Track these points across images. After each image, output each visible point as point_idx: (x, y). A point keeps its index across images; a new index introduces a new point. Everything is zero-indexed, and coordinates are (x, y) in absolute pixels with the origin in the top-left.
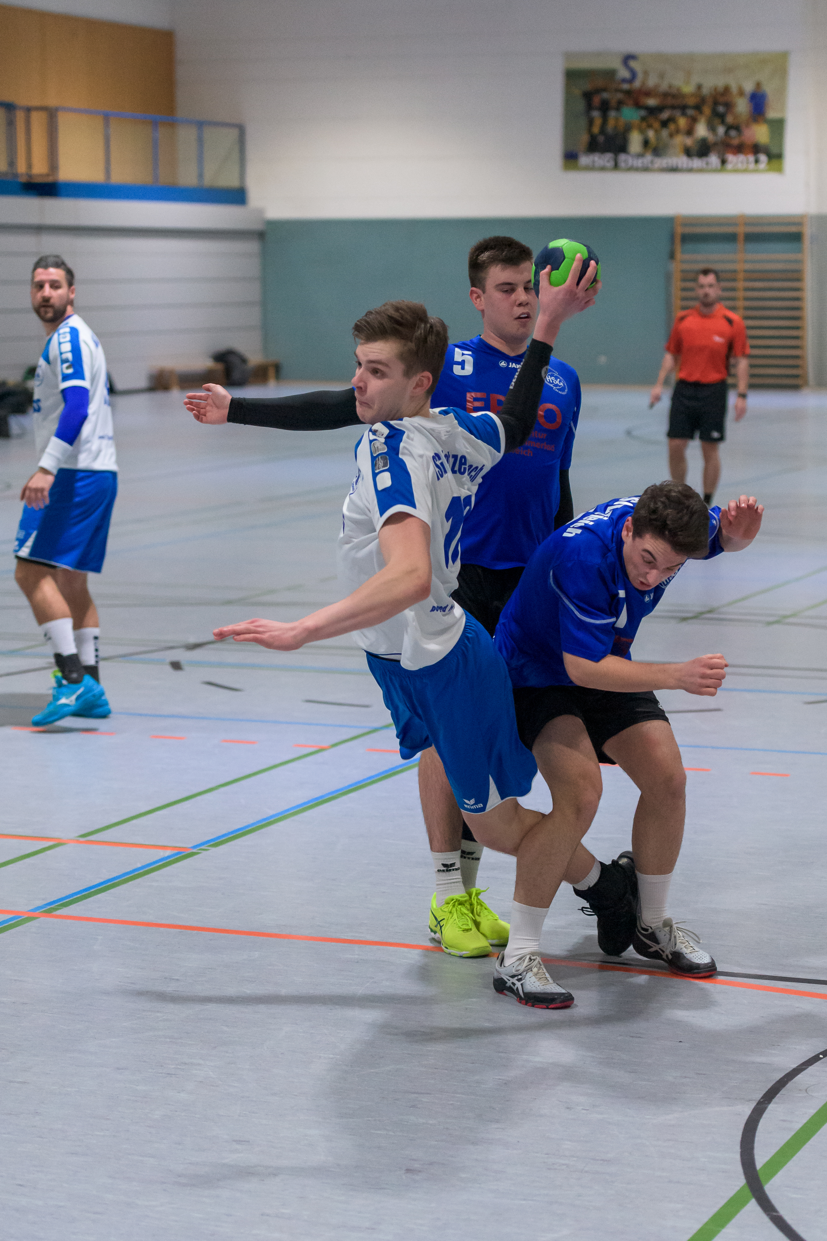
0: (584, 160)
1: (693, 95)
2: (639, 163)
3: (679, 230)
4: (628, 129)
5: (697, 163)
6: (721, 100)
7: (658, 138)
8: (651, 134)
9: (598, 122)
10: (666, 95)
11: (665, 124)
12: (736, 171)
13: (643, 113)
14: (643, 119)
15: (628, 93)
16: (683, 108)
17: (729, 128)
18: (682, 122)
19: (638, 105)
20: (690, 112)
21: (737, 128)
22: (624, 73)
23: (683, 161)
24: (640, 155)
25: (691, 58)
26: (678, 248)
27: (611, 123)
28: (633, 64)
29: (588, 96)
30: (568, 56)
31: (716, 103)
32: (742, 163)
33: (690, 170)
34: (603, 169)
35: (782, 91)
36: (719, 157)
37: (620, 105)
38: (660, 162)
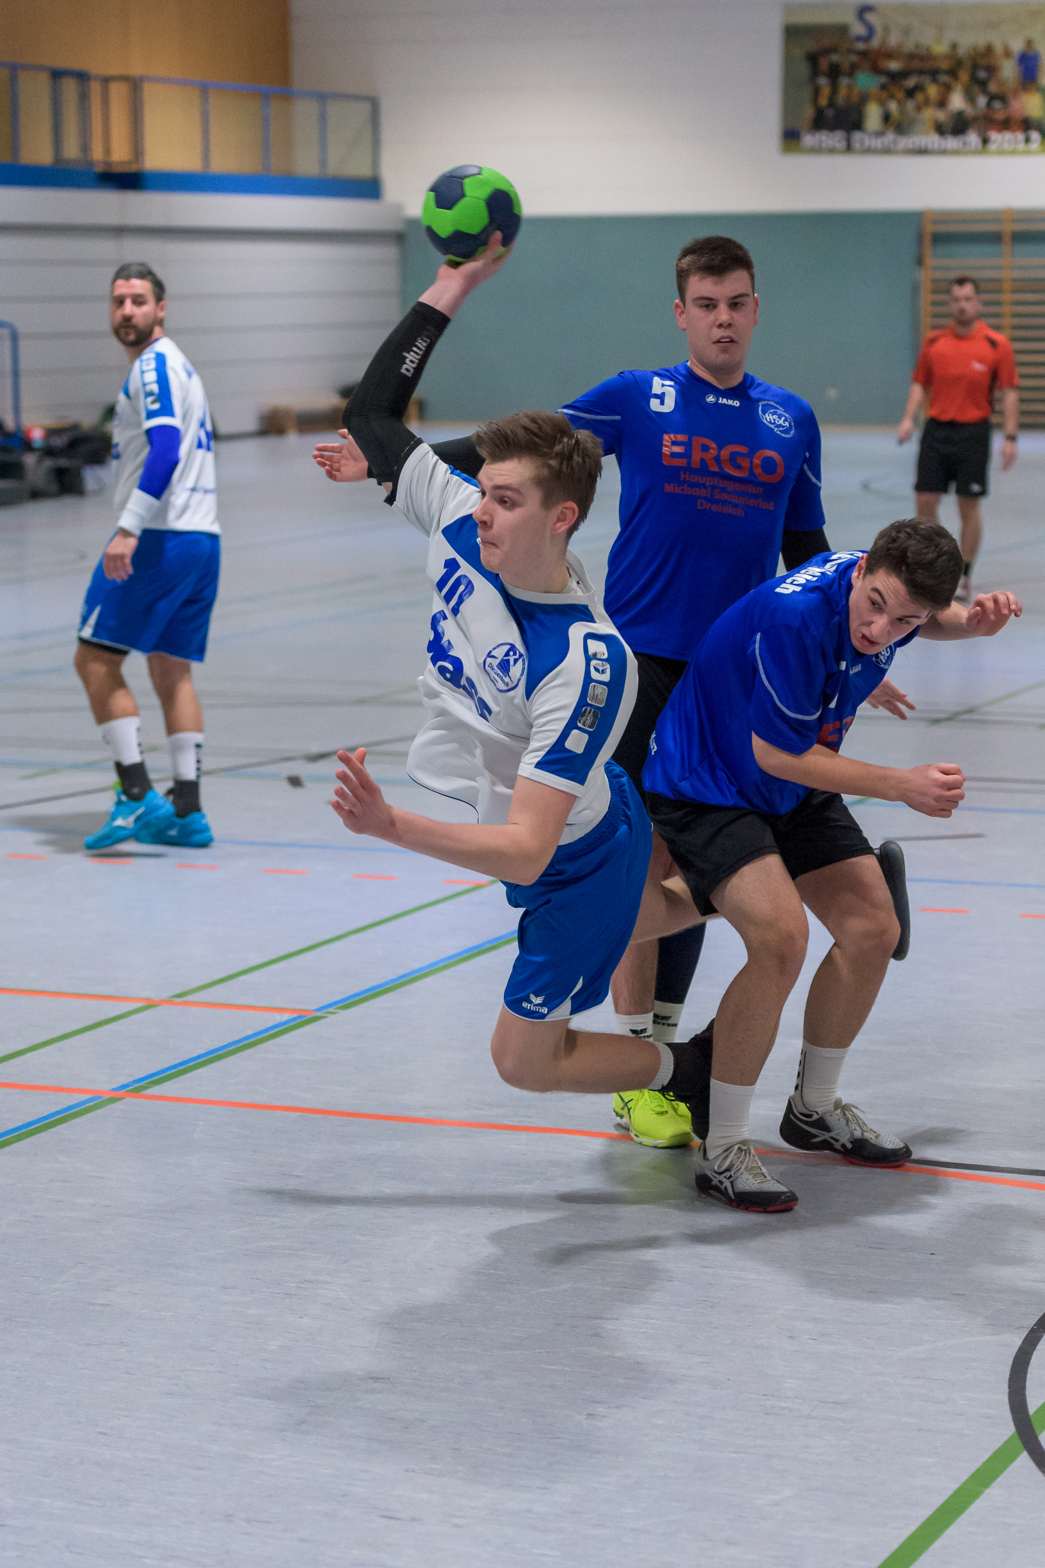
0: (809, 140)
1: (947, 57)
2: (877, 143)
3: (930, 229)
4: (864, 99)
5: (951, 143)
6: (983, 62)
7: (902, 111)
8: (893, 106)
9: (826, 91)
10: (912, 56)
11: (910, 93)
12: (1001, 152)
13: (883, 79)
14: (883, 87)
15: (864, 54)
16: (934, 74)
17: (992, 98)
18: (933, 91)
19: (877, 70)
20: (944, 78)
21: (1002, 98)
22: (858, 29)
23: (933, 140)
24: (879, 134)
25: (944, 10)
26: (928, 251)
27: (842, 93)
28: (870, 17)
29: (813, 59)
30: (788, 8)
31: (975, 67)
32: (1009, 142)
33: (943, 152)
34: (832, 151)
36: (980, 135)
37: (853, 69)
38: (905, 142)
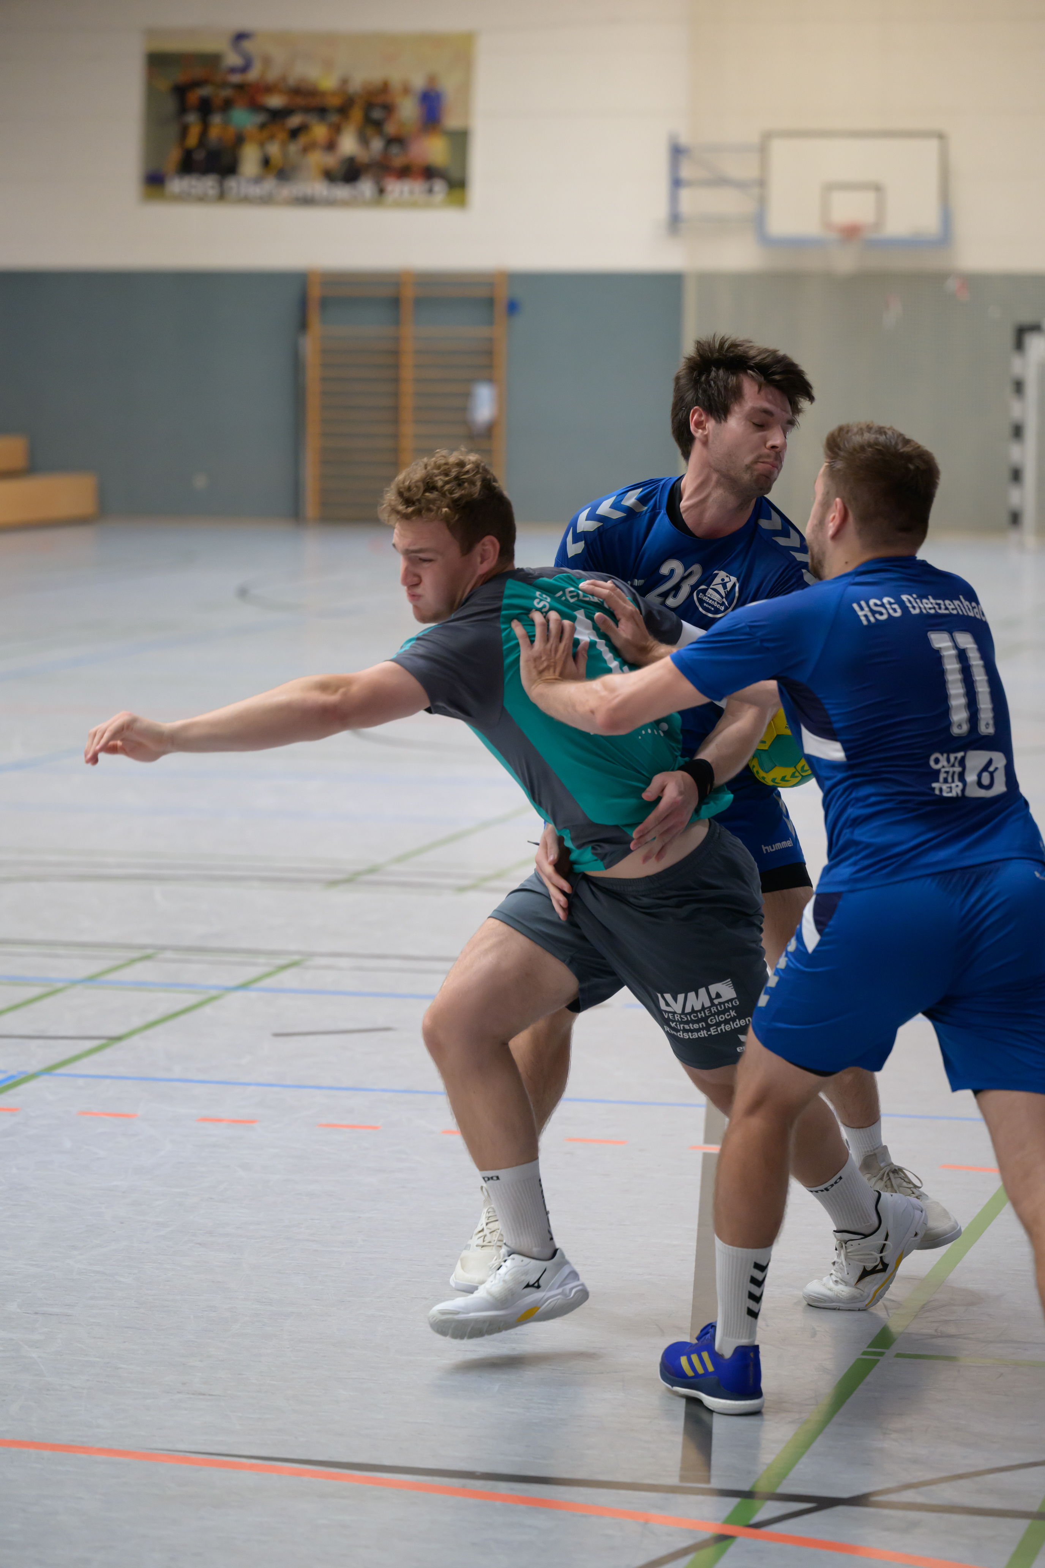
0: (175, 185)
1: (335, 92)
2: (256, 190)
3: (315, 291)
4: (240, 140)
5: (342, 192)
6: (379, 100)
7: (284, 155)
8: (273, 149)
9: (195, 130)
10: (295, 91)
11: (294, 134)
12: (399, 204)
13: (262, 117)
14: (263, 126)
15: (240, 87)
16: (322, 111)
17: (389, 141)
18: (320, 131)
19: (256, 107)
20: (332, 117)
21: (401, 141)
22: (233, 59)
23: (320, 188)
24: (258, 180)
25: (331, 39)
26: (314, 318)
27: (214, 133)
28: (246, 45)
29: (181, 91)
30: (151, 33)
31: (369, 106)
32: (409, 192)
33: (332, 203)
34: (202, 199)
35: (466, 88)
36: (375, 184)
37: (227, 105)
38: (287, 191)
